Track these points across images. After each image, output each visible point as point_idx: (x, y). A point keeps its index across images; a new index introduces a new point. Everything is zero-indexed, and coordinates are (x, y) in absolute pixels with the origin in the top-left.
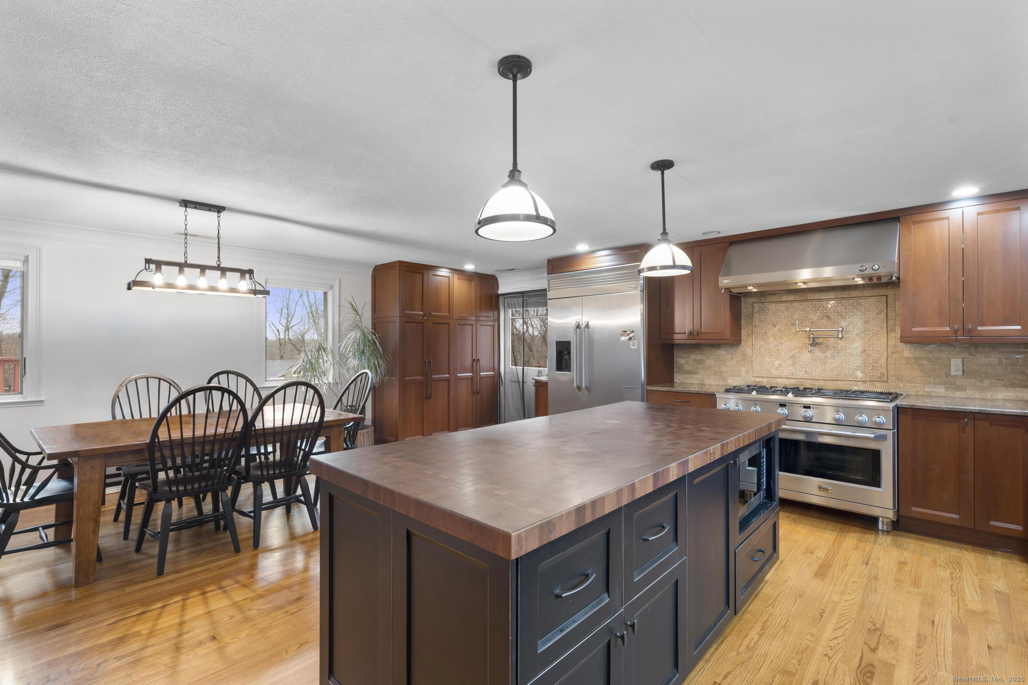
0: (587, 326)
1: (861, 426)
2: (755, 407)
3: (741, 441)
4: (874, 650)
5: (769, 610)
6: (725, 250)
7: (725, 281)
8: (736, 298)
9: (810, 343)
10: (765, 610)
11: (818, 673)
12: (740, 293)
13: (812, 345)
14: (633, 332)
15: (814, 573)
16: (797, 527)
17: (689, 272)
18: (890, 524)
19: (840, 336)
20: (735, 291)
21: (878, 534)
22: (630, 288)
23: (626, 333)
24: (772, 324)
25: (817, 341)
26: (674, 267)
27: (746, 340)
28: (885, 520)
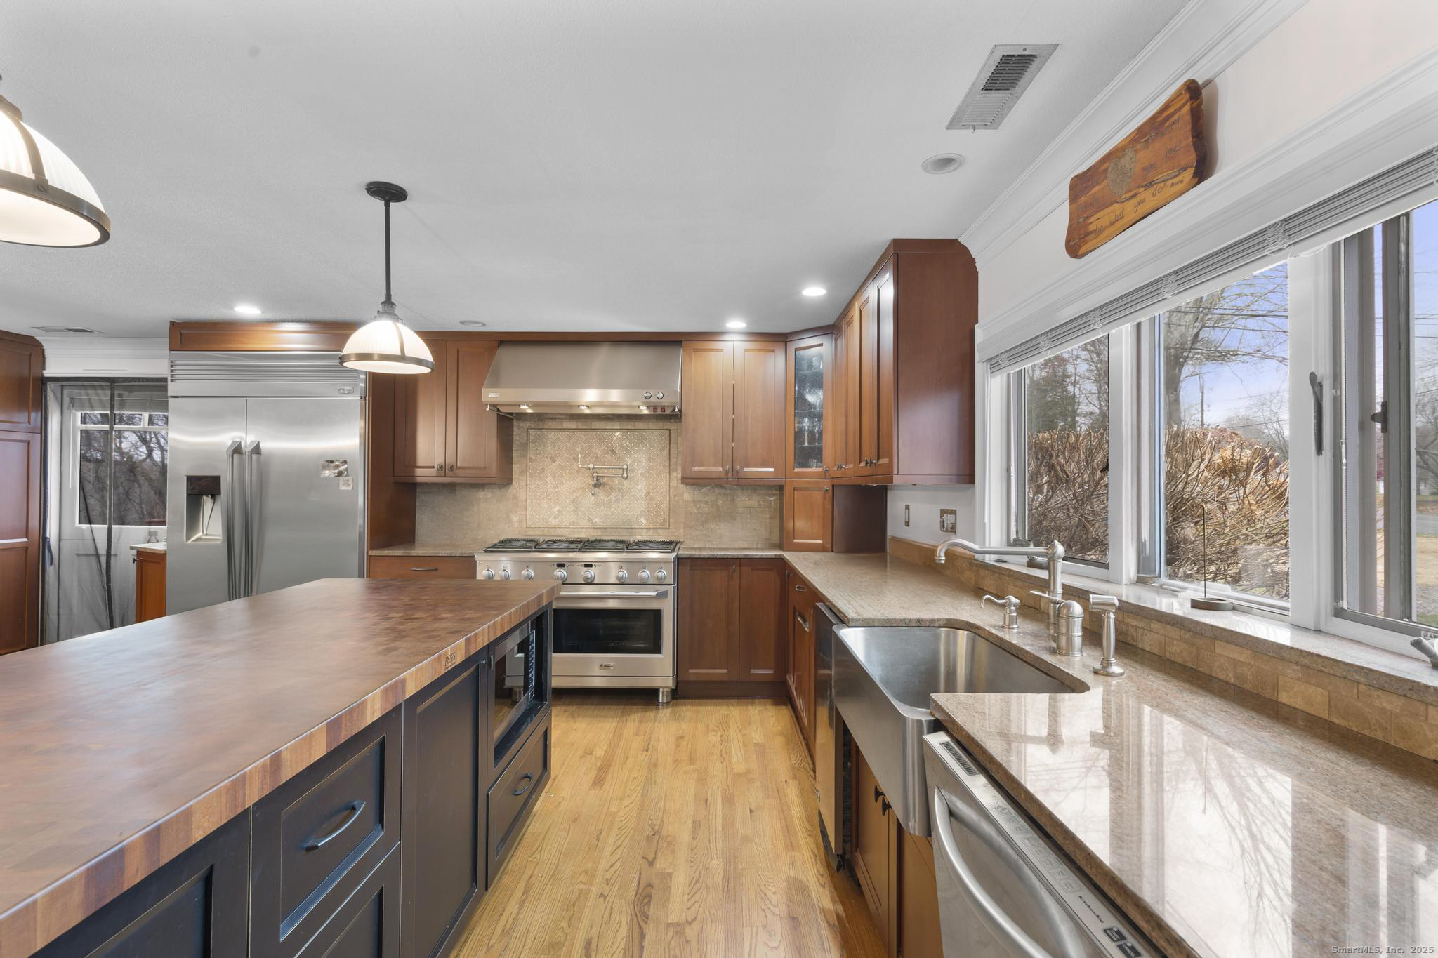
0: (257, 450)
1: (644, 584)
2: (527, 571)
3: (499, 627)
4: (651, 864)
5: (535, 858)
6: (491, 352)
7: (491, 395)
8: (506, 421)
9: (593, 483)
10: (530, 859)
11: (591, 927)
12: (512, 414)
13: (595, 486)
14: (345, 462)
15: (591, 782)
16: (575, 722)
17: (428, 370)
18: (670, 694)
19: (625, 475)
20: (504, 410)
21: (659, 709)
22: (342, 391)
23: (332, 464)
24: (551, 458)
25: (601, 481)
26: (402, 358)
27: (518, 479)
28: (665, 690)
